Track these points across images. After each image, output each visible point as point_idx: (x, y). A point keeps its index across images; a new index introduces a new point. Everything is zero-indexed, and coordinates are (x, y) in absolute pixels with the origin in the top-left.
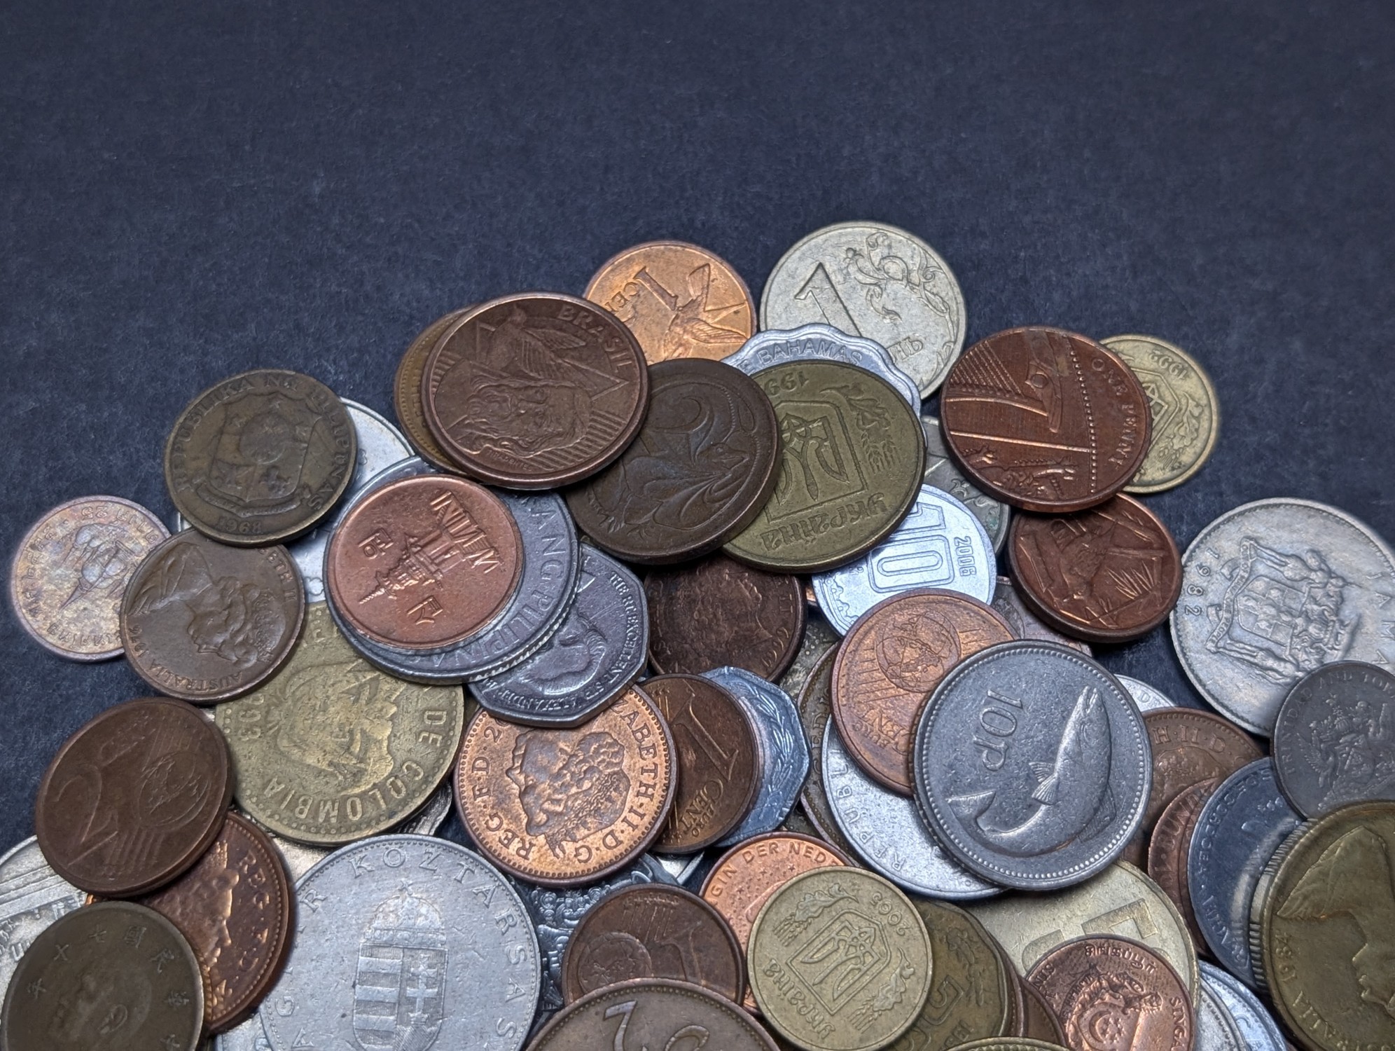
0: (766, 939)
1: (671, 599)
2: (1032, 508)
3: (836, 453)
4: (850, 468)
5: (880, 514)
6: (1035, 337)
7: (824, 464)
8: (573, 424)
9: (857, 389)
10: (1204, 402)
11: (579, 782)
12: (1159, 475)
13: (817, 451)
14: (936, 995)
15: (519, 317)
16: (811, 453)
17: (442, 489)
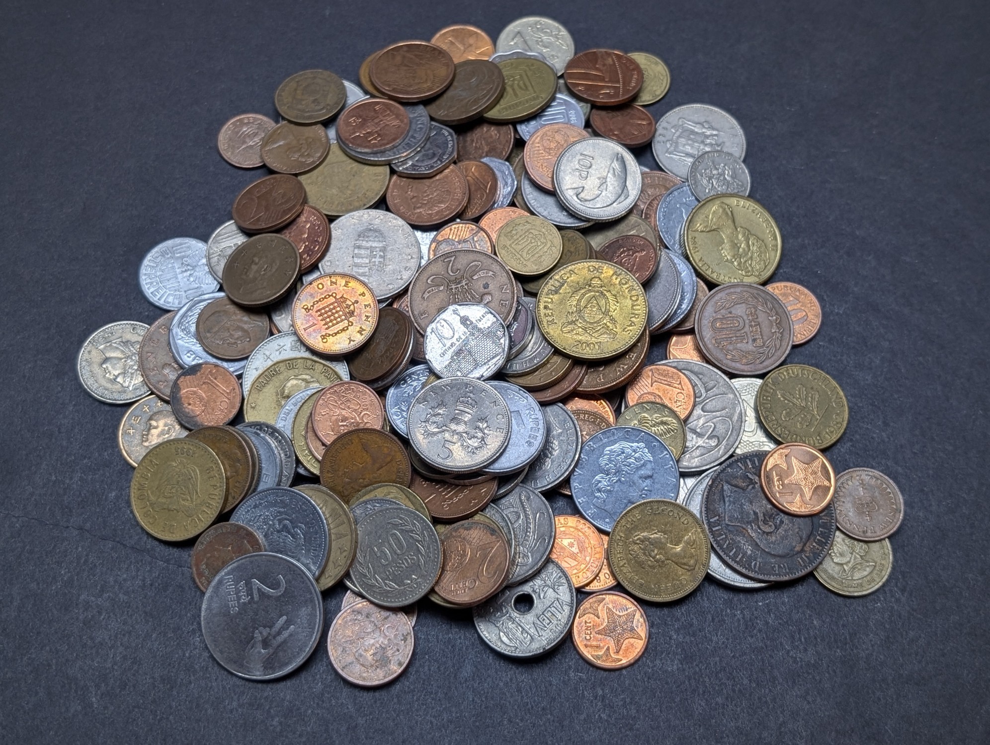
0: (501, 238)
1: (465, 141)
2: (599, 104)
3: (525, 84)
4: (530, 88)
5: (541, 100)
6: (601, 52)
7: (521, 88)
8: (426, 80)
9: (532, 65)
10: (665, 74)
11: (432, 194)
12: (648, 98)
13: (518, 85)
14: (564, 256)
15: (405, 49)
16: (516, 87)
17: (378, 103)
